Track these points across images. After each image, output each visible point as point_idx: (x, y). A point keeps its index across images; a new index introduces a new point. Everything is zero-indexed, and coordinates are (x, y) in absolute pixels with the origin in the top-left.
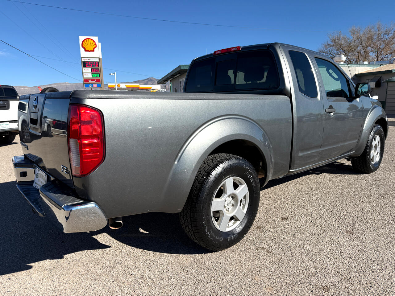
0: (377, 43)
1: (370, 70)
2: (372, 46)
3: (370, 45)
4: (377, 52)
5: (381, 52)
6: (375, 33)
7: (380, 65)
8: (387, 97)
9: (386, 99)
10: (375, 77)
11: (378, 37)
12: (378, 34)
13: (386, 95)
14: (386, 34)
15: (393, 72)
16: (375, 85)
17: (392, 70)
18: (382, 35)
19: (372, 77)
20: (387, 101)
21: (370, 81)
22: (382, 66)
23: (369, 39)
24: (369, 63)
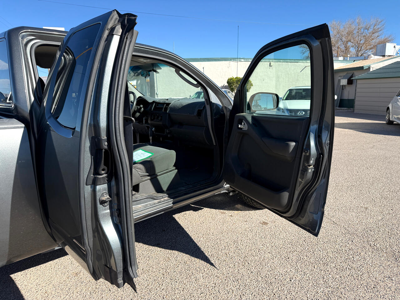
0: (357, 38)
1: (344, 66)
2: (353, 41)
3: (350, 40)
4: (358, 47)
5: (362, 47)
6: (355, 29)
7: (354, 61)
8: (356, 95)
9: (355, 97)
10: (347, 73)
11: (358, 32)
12: (358, 29)
13: (355, 93)
14: (366, 29)
15: (365, 68)
16: (347, 82)
17: (363, 66)
18: (362, 30)
19: (344, 74)
20: (356, 99)
21: (342, 77)
22: (355, 62)
23: (348, 34)
24: (344, 59)
